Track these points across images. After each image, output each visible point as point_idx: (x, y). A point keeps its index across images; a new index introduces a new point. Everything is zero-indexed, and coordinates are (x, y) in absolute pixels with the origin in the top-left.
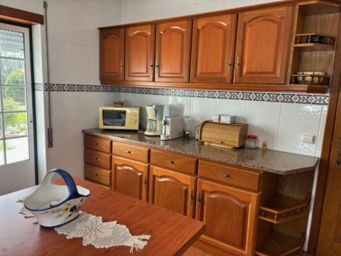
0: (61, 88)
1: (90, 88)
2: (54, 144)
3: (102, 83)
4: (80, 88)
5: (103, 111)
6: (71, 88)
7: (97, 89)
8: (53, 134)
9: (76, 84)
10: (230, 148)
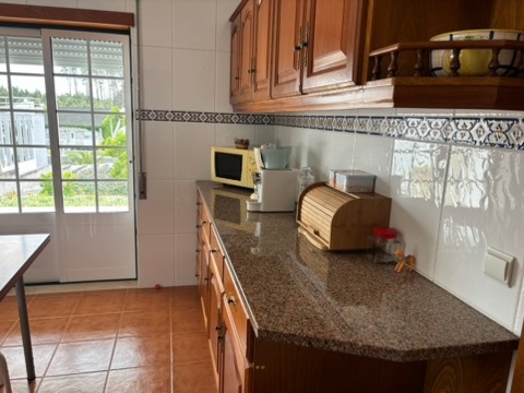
0: (161, 116)
1: (212, 118)
2: (148, 195)
3: (234, 110)
4: (195, 117)
5: (217, 154)
6: (178, 116)
7: (225, 119)
8: (148, 181)
9: (203, 111)
10: (319, 246)
